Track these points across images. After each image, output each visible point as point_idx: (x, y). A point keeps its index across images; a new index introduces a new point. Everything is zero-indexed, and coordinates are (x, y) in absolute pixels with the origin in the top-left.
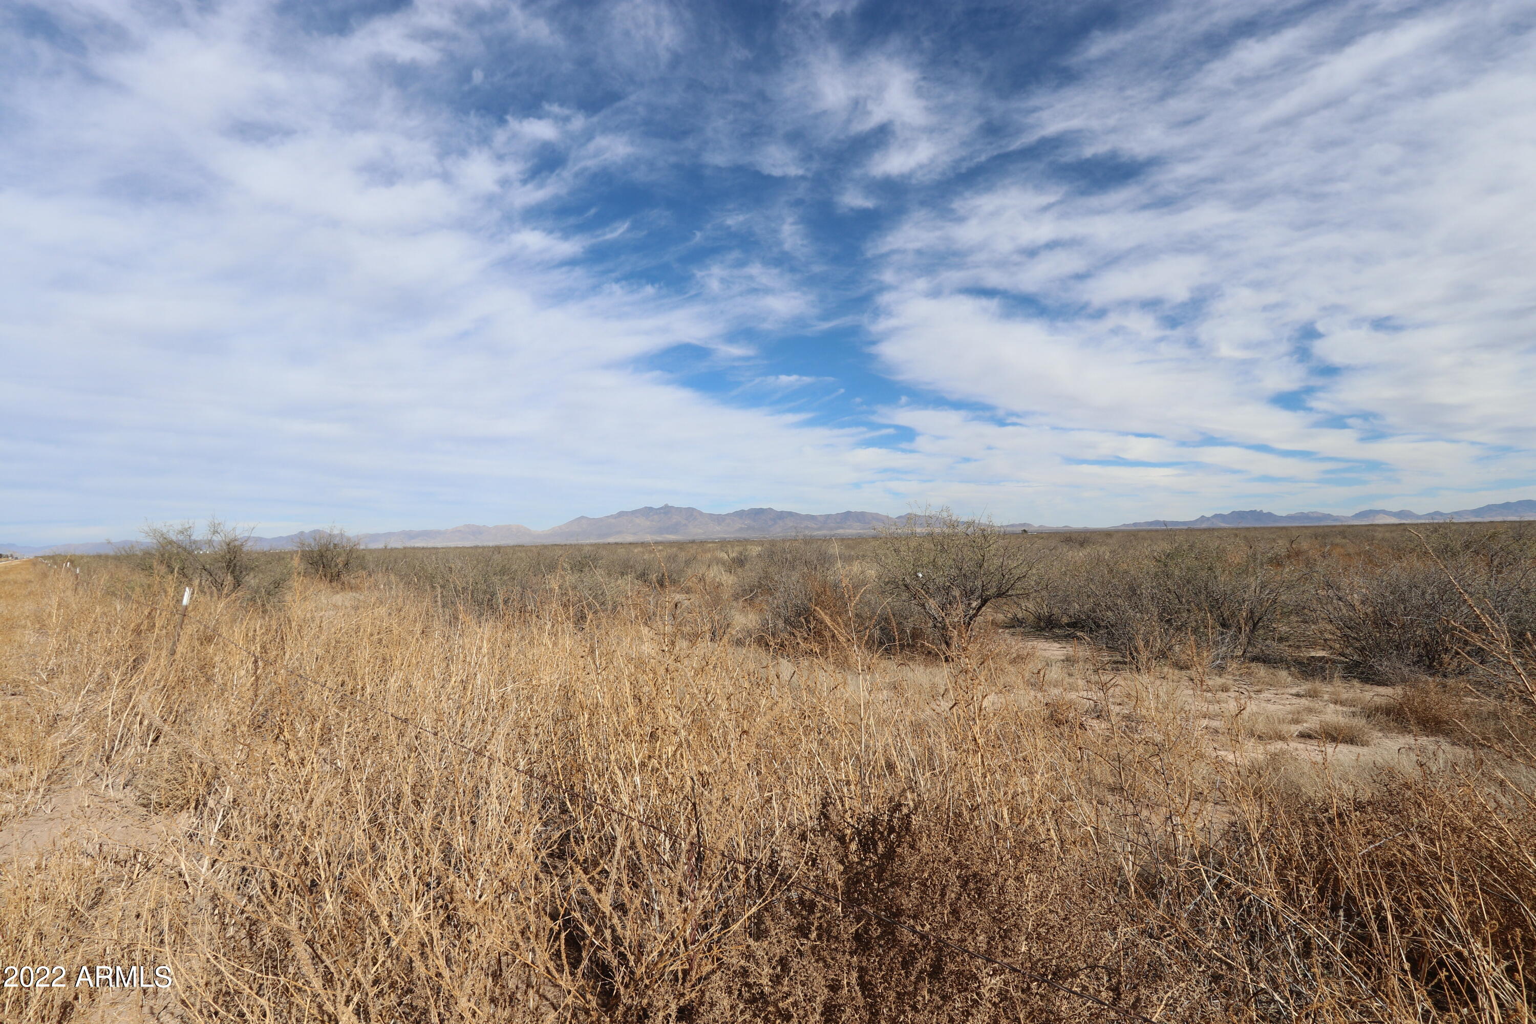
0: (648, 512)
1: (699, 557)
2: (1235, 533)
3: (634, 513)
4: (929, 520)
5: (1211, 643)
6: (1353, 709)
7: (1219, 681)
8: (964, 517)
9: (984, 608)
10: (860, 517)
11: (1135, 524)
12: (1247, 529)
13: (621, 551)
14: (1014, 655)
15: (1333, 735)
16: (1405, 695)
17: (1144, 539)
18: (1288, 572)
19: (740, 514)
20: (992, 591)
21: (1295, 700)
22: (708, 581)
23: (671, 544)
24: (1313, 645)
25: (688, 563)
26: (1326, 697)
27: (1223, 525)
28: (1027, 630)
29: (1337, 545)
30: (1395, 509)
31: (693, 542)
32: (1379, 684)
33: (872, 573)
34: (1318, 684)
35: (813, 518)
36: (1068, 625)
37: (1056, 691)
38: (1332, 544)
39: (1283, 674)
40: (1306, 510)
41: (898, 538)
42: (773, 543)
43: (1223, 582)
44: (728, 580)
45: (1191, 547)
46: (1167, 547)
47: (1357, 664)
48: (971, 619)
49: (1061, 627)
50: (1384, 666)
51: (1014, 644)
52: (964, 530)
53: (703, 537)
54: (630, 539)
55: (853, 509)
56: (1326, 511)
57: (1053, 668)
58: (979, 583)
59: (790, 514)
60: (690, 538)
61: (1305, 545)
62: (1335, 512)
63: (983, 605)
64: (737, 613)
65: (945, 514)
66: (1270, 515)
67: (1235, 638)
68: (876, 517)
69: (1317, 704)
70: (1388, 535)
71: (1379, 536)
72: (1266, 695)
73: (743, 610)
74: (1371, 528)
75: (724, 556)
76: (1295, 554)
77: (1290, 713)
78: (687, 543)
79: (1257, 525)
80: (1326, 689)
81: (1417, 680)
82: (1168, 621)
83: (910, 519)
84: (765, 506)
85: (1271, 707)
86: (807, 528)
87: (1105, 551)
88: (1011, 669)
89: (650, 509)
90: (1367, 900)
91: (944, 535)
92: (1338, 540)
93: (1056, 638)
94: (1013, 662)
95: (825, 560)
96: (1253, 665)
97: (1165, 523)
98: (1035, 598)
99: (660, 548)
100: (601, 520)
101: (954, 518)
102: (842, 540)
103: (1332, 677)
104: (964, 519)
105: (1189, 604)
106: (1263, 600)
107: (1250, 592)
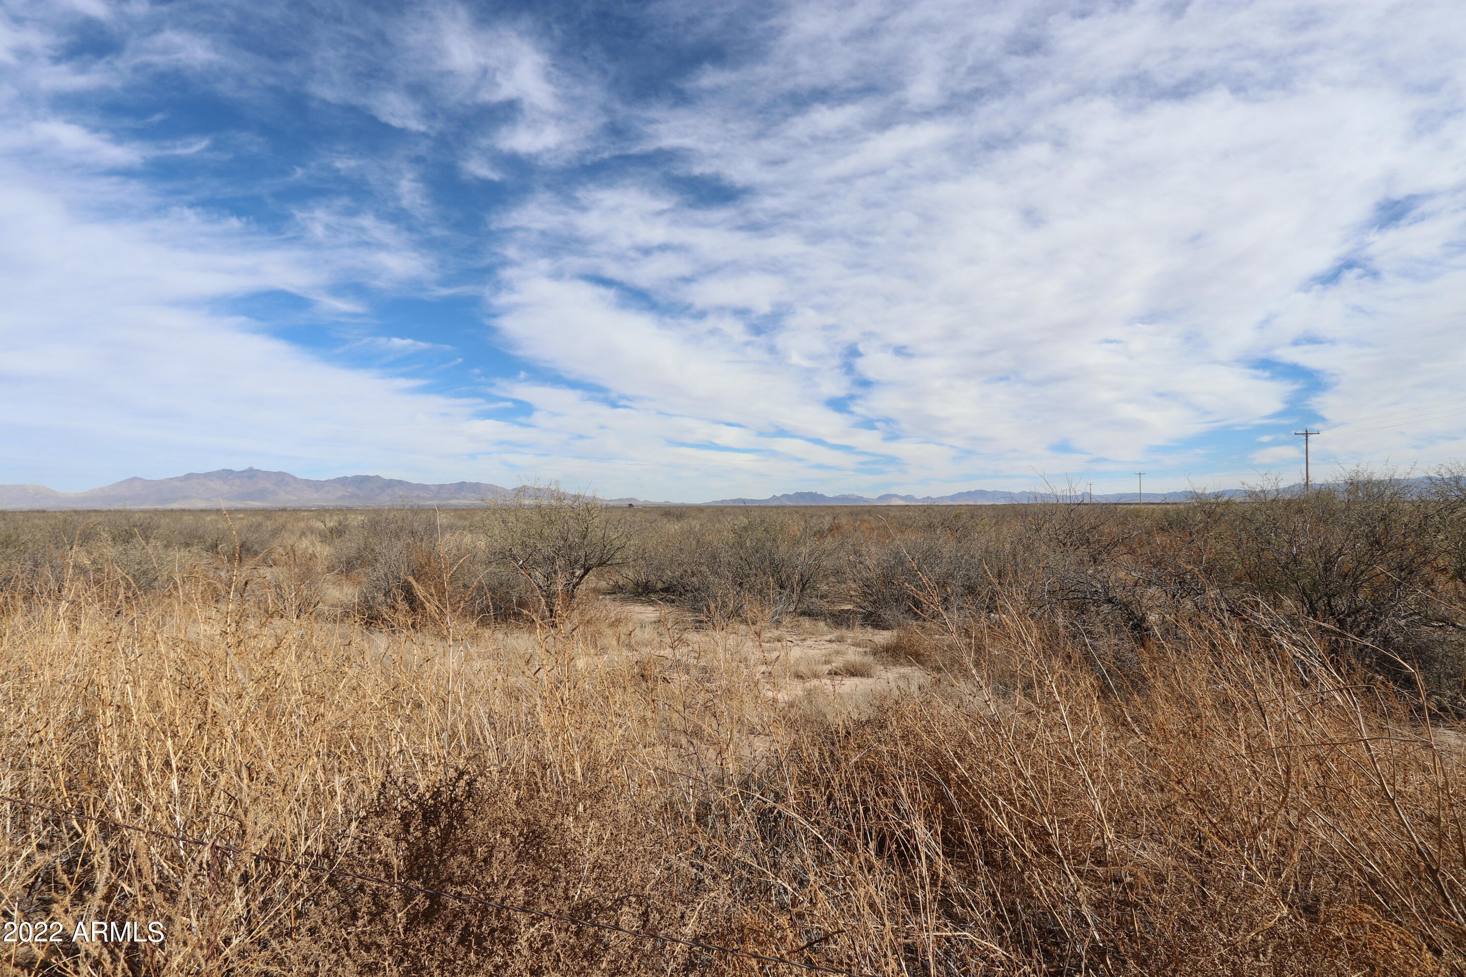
0: (226, 475)
1: (289, 526)
2: (795, 510)
3: (208, 475)
4: (538, 493)
5: (771, 602)
6: (865, 649)
7: (776, 633)
8: (570, 489)
9: (586, 577)
10: (475, 487)
11: (722, 501)
12: (806, 507)
13: (188, 519)
14: (613, 619)
15: (853, 672)
16: (899, 636)
17: (729, 514)
18: (829, 543)
19: (343, 481)
20: (594, 561)
21: (829, 645)
22: (299, 553)
23: (255, 512)
24: (844, 600)
25: (275, 533)
26: (849, 641)
27: (789, 503)
28: (627, 595)
29: (865, 521)
30: (903, 494)
31: (284, 510)
32: (885, 628)
33: (482, 543)
34: (844, 632)
35: (424, 487)
36: (662, 590)
37: (645, 651)
38: (861, 521)
39: (821, 624)
40: (846, 493)
41: (507, 510)
42: (378, 512)
43: (783, 551)
44: (324, 551)
45: (763, 521)
46: (744, 521)
47: (871, 614)
48: (574, 587)
49: (655, 592)
50: (887, 615)
51: (613, 608)
52: (570, 503)
53: (296, 505)
54: (201, 505)
55: (468, 480)
56: (859, 494)
57: (647, 628)
58: (582, 553)
59: (400, 483)
60: (280, 505)
61: (844, 521)
62: (866, 495)
63: (585, 573)
64: (331, 587)
65: (553, 487)
66: (822, 496)
67: (789, 597)
68: (492, 489)
69: (842, 647)
70: (897, 514)
71: (891, 514)
72: (809, 642)
73: (337, 584)
75: (320, 525)
76: (834, 529)
77: (823, 655)
78: (276, 511)
79: (813, 504)
80: (849, 635)
81: (908, 624)
82: (741, 584)
83: (521, 491)
84: (371, 473)
85: (811, 652)
86: (418, 497)
87: (696, 524)
88: (609, 632)
89: (230, 472)
90: (848, 798)
91: (551, 508)
92: (866, 517)
93: (652, 603)
94: (612, 625)
95: (431, 529)
96: (801, 618)
97: (744, 501)
98: (634, 567)
99: (241, 516)
100: (162, 482)
101: (562, 490)
102: (456, 510)
103: (854, 626)
104: (573, 492)
105: (756, 570)
106: (810, 565)
107: (802, 559)
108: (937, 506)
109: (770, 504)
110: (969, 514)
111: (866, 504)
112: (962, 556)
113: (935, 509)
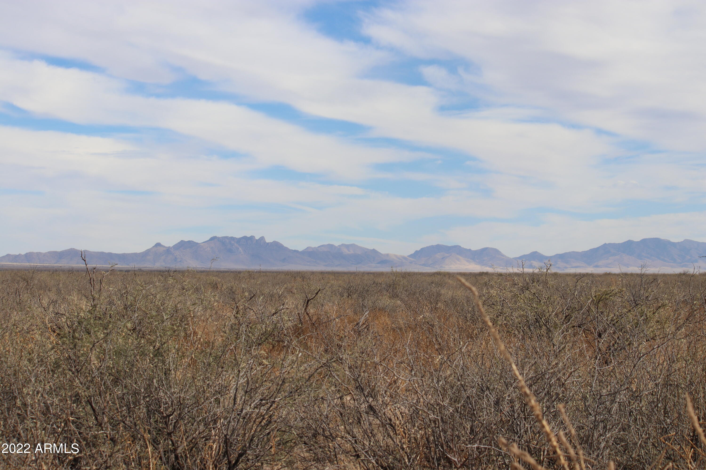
17: (45, 288)
29: (382, 310)
38: (373, 309)
43: (180, 380)
45: (129, 307)
46: (83, 306)
74: (437, 279)
92: (384, 301)
105: (115, 426)
106: (247, 418)
107: (227, 402)
108: (555, 275)
109: (148, 265)
110: (627, 295)
111: (386, 269)
112: (613, 395)
113: (551, 282)
